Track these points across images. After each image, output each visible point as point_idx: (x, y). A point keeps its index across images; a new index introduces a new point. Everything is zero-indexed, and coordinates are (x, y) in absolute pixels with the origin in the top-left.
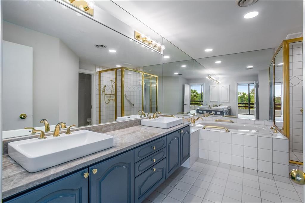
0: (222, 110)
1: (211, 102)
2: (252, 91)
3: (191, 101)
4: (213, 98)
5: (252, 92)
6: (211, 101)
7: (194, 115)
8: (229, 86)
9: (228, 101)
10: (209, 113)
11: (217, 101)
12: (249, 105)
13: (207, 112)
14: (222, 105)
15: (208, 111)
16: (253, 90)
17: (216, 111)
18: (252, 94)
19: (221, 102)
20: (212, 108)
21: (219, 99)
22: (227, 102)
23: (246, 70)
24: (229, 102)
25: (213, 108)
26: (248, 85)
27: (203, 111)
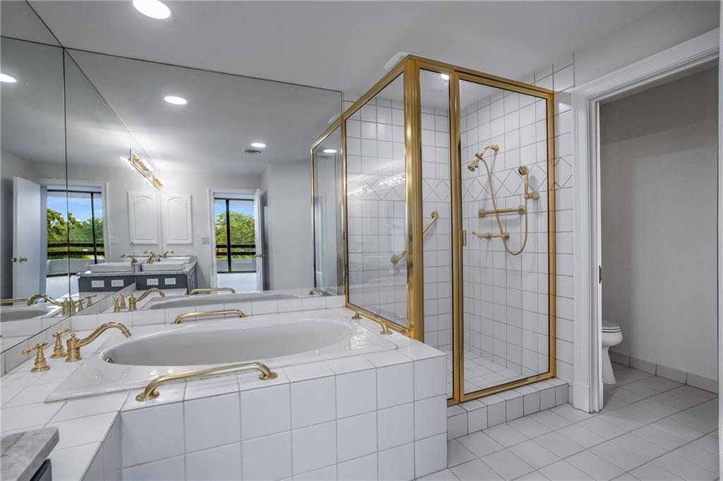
0: (179, 272)
1: (132, 244)
2: (219, 218)
3: (49, 246)
4: (142, 232)
5: (218, 221)
6: (135, 242)
7: (69, 308)
8: (191, 197)
9: (188, 242)
10: (134, 285)
11: (153, 242)
12: (229, 250)
13: (126, 284)
14: (172, 255)
15: (128, 280)
16: (221, 217)
17: (161, 277)
18: (219, 224)
19: (168, 245)
20: (145, 265)
21: (161, 235)
22: (188, 245)
23: (247, 154)
24: (191, 244)
25: (149, 269)
26: (225, 201)
27: (107, 279)
